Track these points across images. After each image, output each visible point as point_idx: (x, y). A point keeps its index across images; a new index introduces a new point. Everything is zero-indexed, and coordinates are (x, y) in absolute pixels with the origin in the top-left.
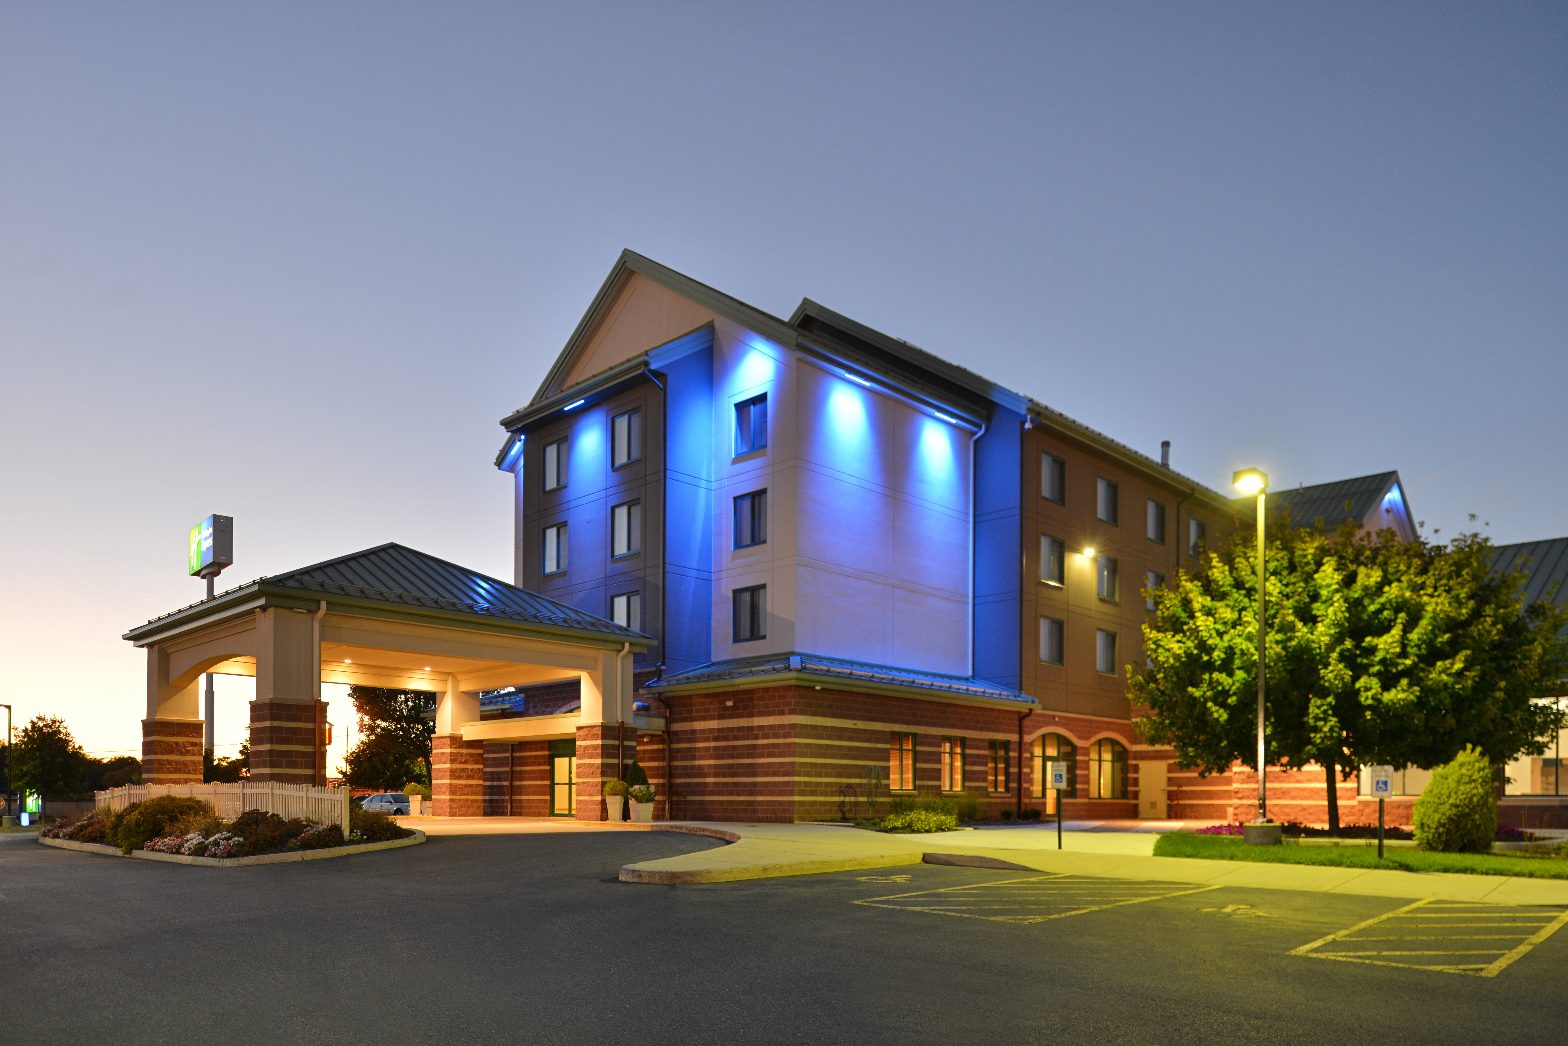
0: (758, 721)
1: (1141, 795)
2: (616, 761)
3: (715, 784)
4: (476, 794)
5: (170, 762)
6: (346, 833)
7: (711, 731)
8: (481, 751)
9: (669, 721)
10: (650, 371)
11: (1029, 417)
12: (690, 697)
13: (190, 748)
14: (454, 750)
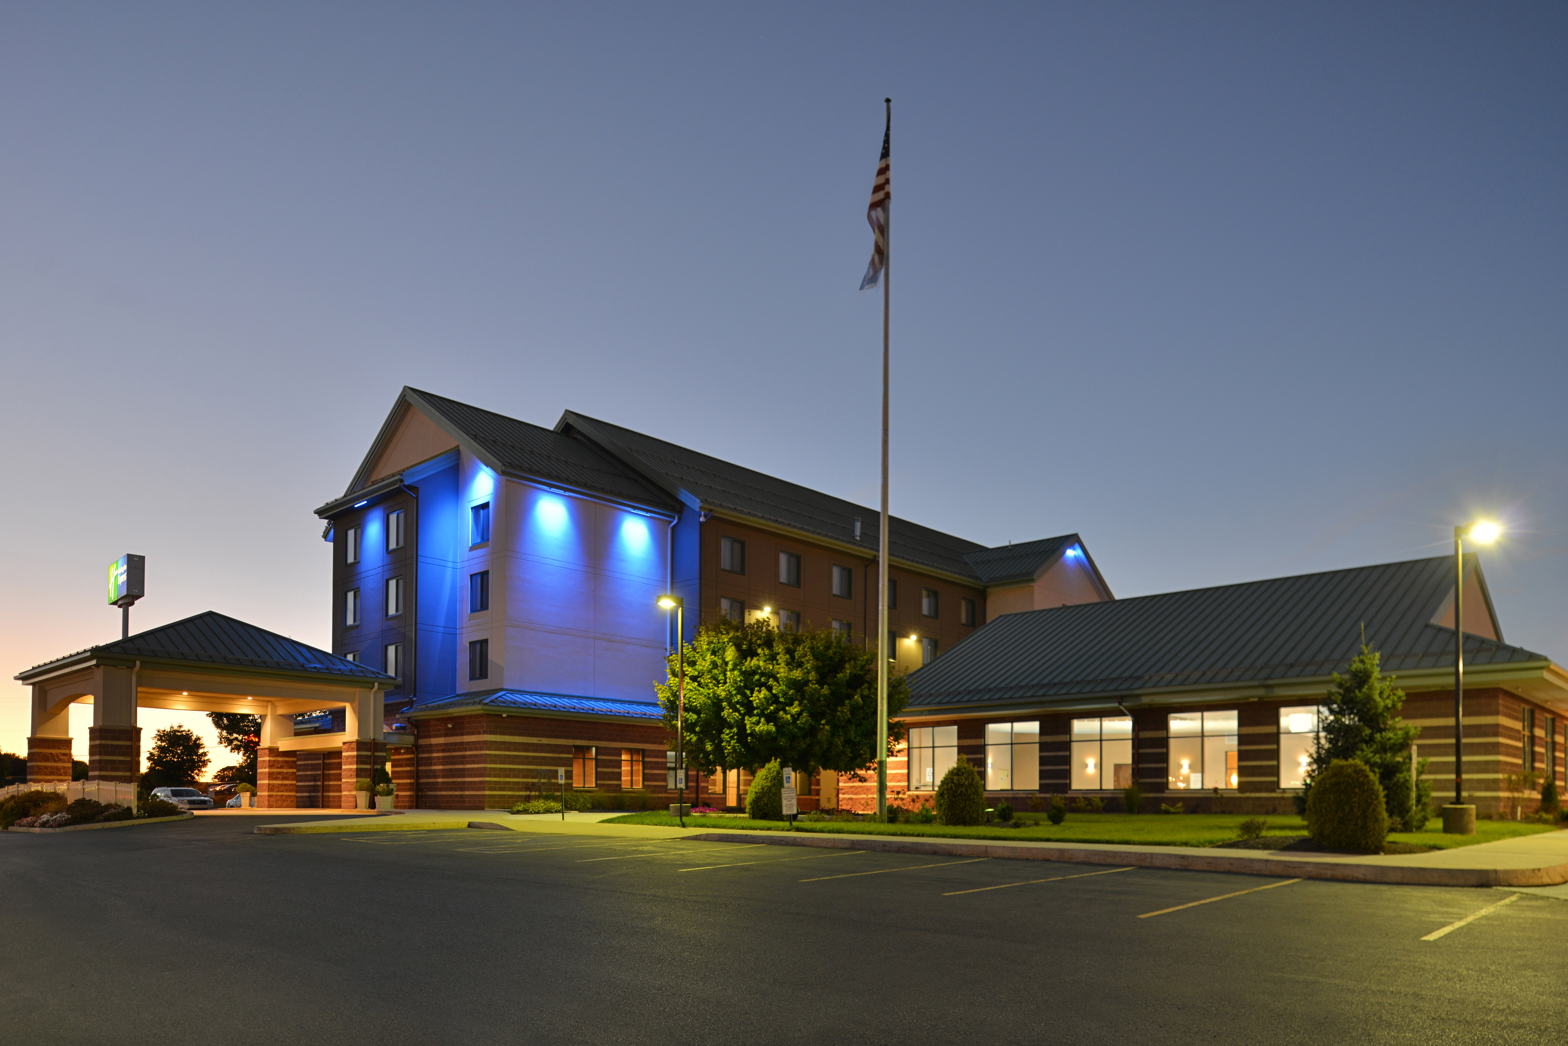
0: (467, 739)
1: (822, 792)
2: (368, 767)
3: (443, 783)
4: (290, 791)
5: (46, 767)
6: (135, 811)
7: (441, 745)
8: (295, 759)
9: (417, 738)
10: (404, 486)
11: (703, 513)
12: (429, 720)
13: (62, 757)
14: (271, 759)
